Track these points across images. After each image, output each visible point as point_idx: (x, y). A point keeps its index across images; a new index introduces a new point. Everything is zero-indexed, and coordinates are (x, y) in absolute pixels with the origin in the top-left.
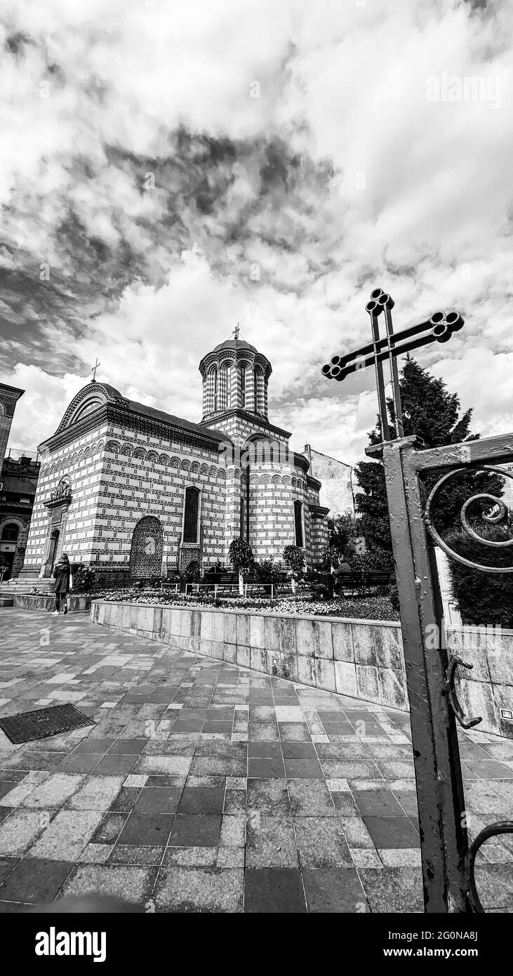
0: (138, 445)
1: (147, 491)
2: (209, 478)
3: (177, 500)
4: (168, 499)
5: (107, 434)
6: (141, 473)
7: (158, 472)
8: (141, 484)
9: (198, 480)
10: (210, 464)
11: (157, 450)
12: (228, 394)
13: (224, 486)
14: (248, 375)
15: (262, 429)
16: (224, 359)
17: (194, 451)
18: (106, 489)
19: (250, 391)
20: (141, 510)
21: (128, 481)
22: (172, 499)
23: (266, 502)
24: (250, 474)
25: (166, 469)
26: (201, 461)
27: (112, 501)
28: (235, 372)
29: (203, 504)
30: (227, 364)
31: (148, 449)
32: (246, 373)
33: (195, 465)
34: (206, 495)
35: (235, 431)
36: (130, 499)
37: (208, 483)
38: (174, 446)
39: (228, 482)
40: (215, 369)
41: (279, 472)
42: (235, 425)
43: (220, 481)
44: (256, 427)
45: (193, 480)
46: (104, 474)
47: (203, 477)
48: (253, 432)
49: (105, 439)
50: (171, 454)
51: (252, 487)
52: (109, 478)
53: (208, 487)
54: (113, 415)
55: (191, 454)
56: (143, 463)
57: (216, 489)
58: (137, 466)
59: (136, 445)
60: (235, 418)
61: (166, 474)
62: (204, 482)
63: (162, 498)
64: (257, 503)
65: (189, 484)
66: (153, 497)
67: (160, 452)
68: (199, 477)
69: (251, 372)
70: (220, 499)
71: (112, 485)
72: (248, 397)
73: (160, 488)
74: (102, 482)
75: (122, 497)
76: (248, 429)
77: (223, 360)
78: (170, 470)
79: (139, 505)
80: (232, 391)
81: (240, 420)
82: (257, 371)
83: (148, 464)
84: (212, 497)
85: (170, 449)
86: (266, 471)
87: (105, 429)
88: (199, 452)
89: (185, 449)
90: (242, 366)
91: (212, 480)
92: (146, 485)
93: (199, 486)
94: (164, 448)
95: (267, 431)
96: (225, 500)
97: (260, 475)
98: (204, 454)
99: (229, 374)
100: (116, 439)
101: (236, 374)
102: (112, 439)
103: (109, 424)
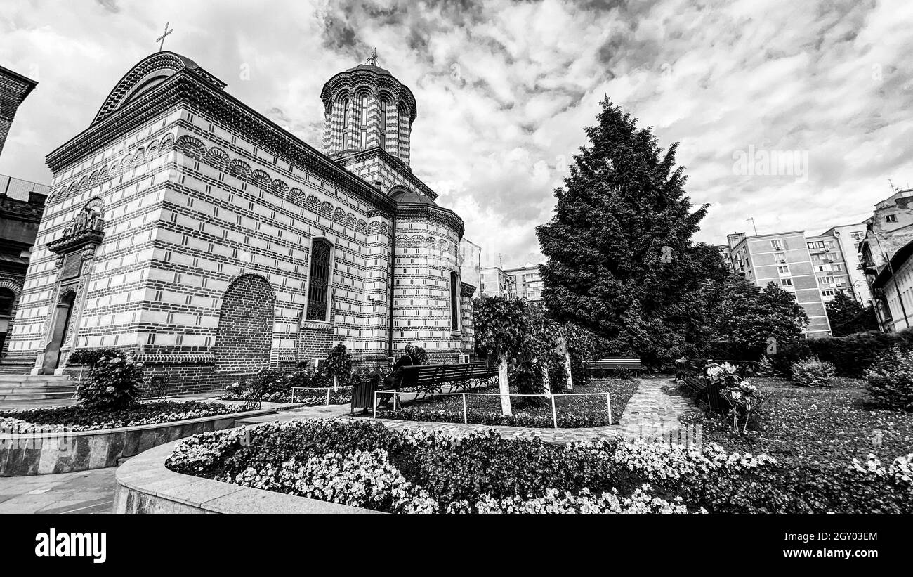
0: (239, 157)
1: (249, 233)
2: (345, 230)
3: (299, 255)
4: (285, 251)
5: (181, 123)
6: (243, 203)
7: (270, 206)
8: (239, 220)
9: (330, 230)
10: (347, 210)
11: (269, 171)
12: (362, 131)
13: (365, 244)
14: (391, 111)
15: (407, 182)
16: (360, 85)
17: (325, 186)
18: (174, 217)
19: (392, 132)
20: (238, 262)
21: (216, 212)
22: (291, 252)
23: (417, 271)
24: (397, 234)
25: (283, 204)
26: (336, 204)
27: (185, 241)
28: (373, 103)
29: (336, 266)
30: (363, 92)
31: (254, 166)
32: (388, 108)
33: (326, 207)
34: (340, 254)
35: (376, 177)
36: (220, 241)
37: (344, 236)
38: (297, 171)
39: (371, 239)
40: (344, 97)
41: (434, 234)
42: (376, 168)
43: (360, 237)
44: (401, 177)
45: (323, 228)
46: (171, 191)
47: (337, 227)
48: (398, 183)
49: (176, 132)
50: (291, 184)
51: (399, 251)
52: (180, 200)
53: (343, 243)
54: (194, 93)
55: (321, 189)
56: (244, 187)
57: (354, 247)
58: (233, 190)
59: (233, 155)
60: (377, 160)
61: (284, 212)
62: (338, 235)
63: (274, 248)
64: (405, 271)
65: (318, 233)
66: (262, 244)
67: (274, 176)
68: (332, 225)
69: (394, 107)
70: (360, 261)
71: (187, 212)
72: (389, 140)
73: (272, 231)
74: (166, 205)
75: (205, 237)
76: (391, 178)
77: (357, 86)
78: (289, 206)
79: (235, 254)
80: (369, 127)
81: (382, 163)
82: (401, 108)
83: (253, 190)
84: (349, 257)
85: (289, 174)
86: (418, 231)
87: (177, 114)
88: (333, 190)
89: (312, 180)
90: (384, 97)
91: (350, 233)
92: (247, 223)
93: (331, 238)
94: (280, 171)
95: (412, 186)
96: (365, 263)
97: (410, 235)
98: (339, 194)
99: (365, 105)
100: (196, 136)
101: (375, 106)
102: (191, 134)
103: (185, 108)
